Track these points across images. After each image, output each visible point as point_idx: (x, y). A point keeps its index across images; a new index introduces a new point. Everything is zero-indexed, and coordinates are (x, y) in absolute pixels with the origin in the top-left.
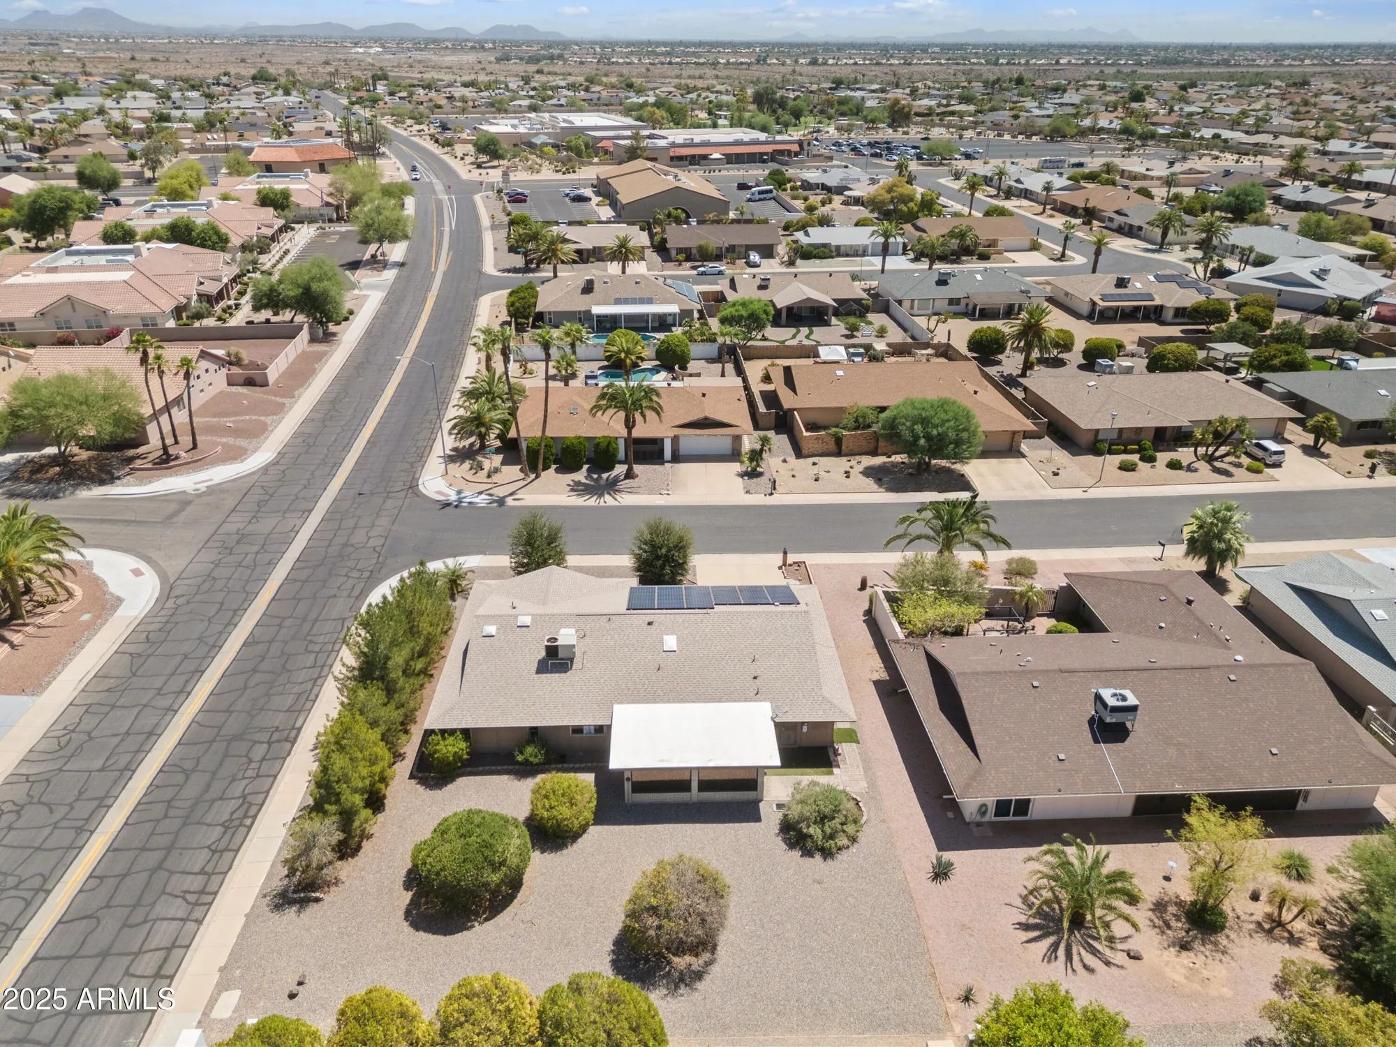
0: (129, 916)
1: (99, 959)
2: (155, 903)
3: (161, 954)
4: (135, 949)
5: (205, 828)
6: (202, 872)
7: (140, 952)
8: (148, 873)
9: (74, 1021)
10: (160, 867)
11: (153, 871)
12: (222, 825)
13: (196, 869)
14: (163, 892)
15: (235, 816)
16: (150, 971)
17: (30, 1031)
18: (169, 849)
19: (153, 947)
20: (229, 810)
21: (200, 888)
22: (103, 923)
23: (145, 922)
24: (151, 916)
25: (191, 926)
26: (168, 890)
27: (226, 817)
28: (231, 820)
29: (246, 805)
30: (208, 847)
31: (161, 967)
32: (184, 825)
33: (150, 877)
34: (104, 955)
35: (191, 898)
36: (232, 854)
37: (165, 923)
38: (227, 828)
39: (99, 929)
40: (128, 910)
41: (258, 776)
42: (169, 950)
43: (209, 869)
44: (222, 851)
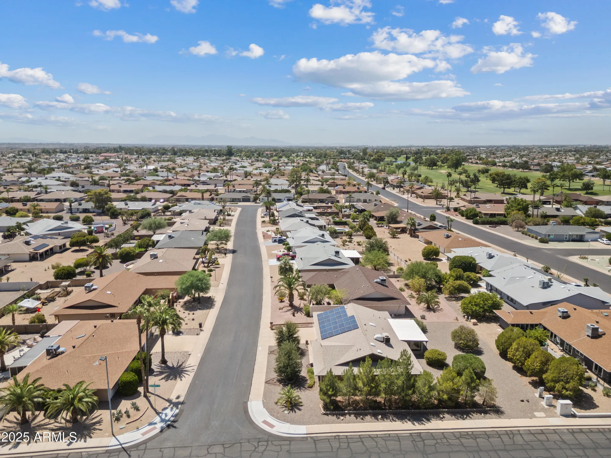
0: (529, 449)
1: (550, 450)
2: (520, 445)
3: (536, 435)
4: (539, 442)
5: (479, 444)
6: (500, 437)
7: (539, 440)
8: (510, 452)
9: (572, 447)
10: (505, 450)
11: (507, 451)
12: (476, 440)
13: (500, 439)
14: (514, 444)
15: (469, 437)
16: (543, 435)
17: (583, 456)
18: (495, 451)
19: (535, 438)
20: (467, 440)
21: (507, 435)
22: (537, 455)
23: (529, 444)
24: (526, 443)
25: (521, 432)
26: (512, 443)
27: (471, 440)
28: (472, 438)
29: (462, 436)
30: (488, 440)
31: (540, 433)
32: (481, 451)
33: (510, 451)
34: (547, 449)
35: (511, 436)
36: (487, 432)
37: (525, 439)
38: (476, 438)
39: (539, 455)
40: (528, 451)
41: (445, 438)
42: (533, 434)
43: (497, 436)
44: (487, 435)
